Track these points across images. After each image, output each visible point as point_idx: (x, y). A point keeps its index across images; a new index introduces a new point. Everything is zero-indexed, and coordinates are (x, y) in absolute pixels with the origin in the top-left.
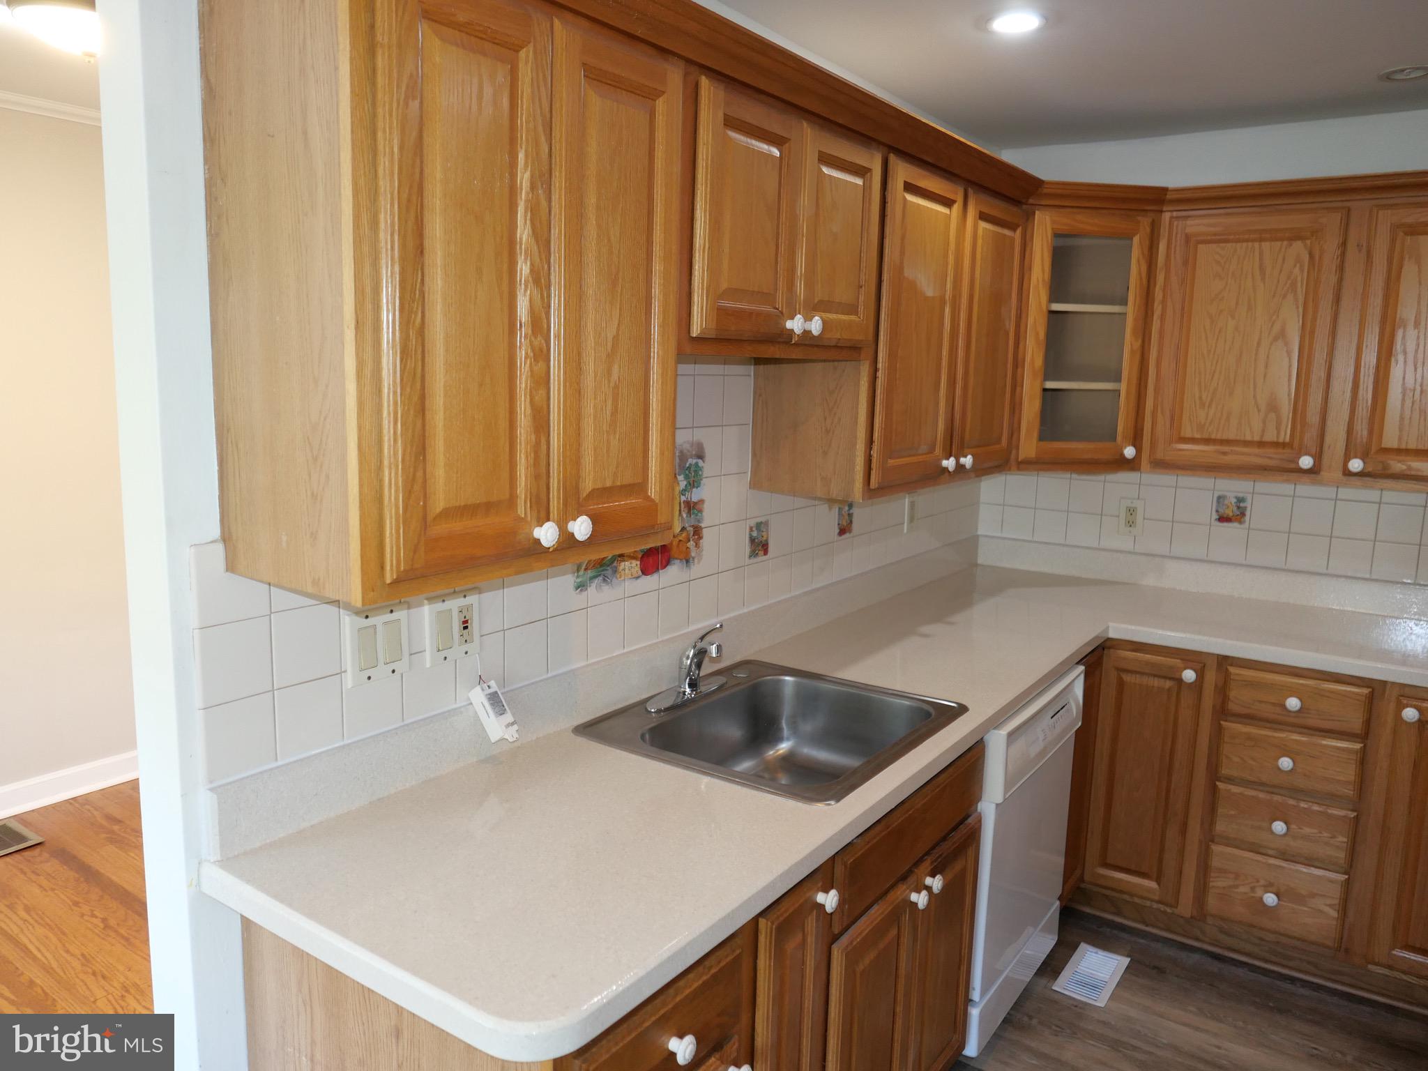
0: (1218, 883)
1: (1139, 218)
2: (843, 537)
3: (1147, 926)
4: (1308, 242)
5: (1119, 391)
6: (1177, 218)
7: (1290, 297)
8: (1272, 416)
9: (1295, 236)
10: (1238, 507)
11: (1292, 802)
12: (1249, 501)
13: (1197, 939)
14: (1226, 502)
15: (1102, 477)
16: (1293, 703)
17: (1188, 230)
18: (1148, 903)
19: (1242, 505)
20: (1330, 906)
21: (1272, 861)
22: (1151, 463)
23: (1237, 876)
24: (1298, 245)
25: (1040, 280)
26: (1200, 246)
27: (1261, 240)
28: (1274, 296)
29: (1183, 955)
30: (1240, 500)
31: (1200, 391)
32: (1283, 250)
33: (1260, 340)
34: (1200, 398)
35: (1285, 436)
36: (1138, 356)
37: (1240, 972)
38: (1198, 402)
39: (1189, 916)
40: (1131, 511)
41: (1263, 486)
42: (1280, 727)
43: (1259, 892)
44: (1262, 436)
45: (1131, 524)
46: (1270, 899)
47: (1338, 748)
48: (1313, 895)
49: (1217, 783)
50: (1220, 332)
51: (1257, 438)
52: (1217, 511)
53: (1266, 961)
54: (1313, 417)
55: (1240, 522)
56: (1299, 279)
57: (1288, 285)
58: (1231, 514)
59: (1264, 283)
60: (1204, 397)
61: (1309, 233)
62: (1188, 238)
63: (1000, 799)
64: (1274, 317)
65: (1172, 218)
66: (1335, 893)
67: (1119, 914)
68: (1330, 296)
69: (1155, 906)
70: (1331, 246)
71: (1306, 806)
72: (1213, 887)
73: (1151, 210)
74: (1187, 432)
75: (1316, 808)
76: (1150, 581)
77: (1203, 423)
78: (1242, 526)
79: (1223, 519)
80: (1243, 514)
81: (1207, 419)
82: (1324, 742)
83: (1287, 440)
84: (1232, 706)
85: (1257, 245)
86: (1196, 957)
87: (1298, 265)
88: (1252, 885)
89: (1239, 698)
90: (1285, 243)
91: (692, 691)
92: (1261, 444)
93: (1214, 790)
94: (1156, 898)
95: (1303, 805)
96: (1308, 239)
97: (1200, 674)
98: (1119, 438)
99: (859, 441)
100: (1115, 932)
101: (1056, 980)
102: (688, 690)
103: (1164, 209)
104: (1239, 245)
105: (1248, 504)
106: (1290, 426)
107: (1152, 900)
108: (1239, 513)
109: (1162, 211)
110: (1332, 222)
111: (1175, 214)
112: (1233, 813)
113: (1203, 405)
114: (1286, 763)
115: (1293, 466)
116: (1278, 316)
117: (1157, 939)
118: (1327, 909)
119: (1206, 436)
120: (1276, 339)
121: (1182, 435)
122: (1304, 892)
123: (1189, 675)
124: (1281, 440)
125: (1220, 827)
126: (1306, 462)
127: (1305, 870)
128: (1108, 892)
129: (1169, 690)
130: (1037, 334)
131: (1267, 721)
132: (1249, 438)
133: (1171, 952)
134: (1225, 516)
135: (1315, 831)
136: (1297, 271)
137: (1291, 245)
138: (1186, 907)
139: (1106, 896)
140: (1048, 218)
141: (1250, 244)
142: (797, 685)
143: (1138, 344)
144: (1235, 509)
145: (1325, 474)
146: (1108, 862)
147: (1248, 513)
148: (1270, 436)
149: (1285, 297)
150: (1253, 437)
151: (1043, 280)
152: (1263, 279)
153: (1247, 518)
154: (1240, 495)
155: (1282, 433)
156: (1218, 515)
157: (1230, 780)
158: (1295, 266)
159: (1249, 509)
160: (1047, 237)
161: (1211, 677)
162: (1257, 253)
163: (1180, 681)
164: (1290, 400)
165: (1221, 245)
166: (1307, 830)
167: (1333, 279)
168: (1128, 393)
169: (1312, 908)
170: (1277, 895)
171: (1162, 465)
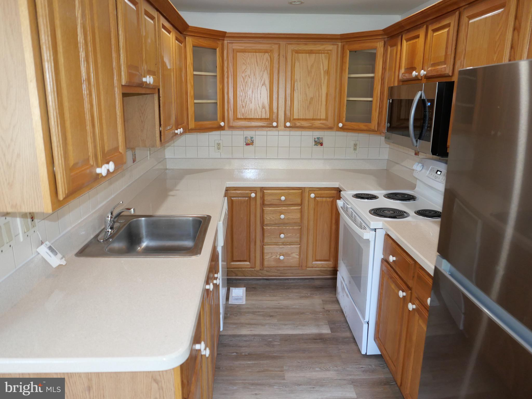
0: (266, 257)
1: (218, 42)
2: (135, 163)
3: (245, 277)
4: (269, 54)
5: (217, 103)
6: (230, 43)
7: (266, 71)
8: (264, 110)
9: (266, 52)
10: (251, 140)
11: (284, 228)
12: (254, 138)
13: (260, 276)
14: (248, 139)
15: (208, 134)
16: (283, 198)
17: (234, 47)
18: (247, 269)
19: (252, 139)
20: (297, 255)
21: (281, 246)
22: (228, 127)
23: (272, 253)
24: (267, 54)
25: (190, 63)
26: (238, 54)
27: (256, 52)
28: (261, 71)
29: (258, 282)
30: (252, 138)
31: (242, 103)
32: (263, 56)
33: (258, 85)
34: (242, 105)
35: (268, 116)
36: (222, 90)
37: (275, 281)
38: (241, 106)
39: (259, 269)
40: (219, 144)
41: (258, 133)
42: (279, 206)
43: (278, 257)
44: (261, 116)
45: (219, 149)
46: (282, 258)
47: (295, 209)
48: (292, 253)
49: (264, 227)
50: (246, 83)
51: (260, 117)
52: (245, 142)
53: (280, 276)
54: (275, 110)
55: (252, 145)
56: (268, 65)
57: (265, 67)
58: (249, 143)
59: (258, 67)
60: (243, 104)
61: (269, 51)
62: (233, 50)
63: (222, 245)
64: (262, 78)
65: (227, 43)
66: (298, 250)
67: (237, 276)
68: (277, 71)
69: (249, 269)
70: (276, 56)
71: (288, 228)
72: (266, 258)
73: (221, 39)
74: (239, 116)
75: (291, 228)
76: (227, 167)
77: (244, 113)
78: (253, 146)
79: (247, 144)
80: (253, 142)
81: (245, 112)
82: (291, 208)
83: (269, 117)
84: (266, 203)
85: (255, 53)
86: (262, 281)
87: (267, 61)
88: (276, 255)
89: (268, 199)
90: (263, 54)
91: (112, 230)
92: (261, 119)
93: (263, 229)
94: (250, 267)
95: (287, 228)
96: (269, 53)
97: (256, 194)
98: (218, 119)
99: (156, 125)
100: (238, 281)
101: (229, 301)
102: (110, 230)
103: (225, 39)
104: (249, 53)
105: (254, 139)
106: (269, 113)
107: (248, 268)
108: (252, 142)
109: (224, 40)
110: (275, 47)
111: (228, 41)
112: (269, 235)
113: (243, 107)
114: (282, 216)
115: (271, 125)
116: (263, 78)
117: (250, 279)
118: (296, 256)
119: (245, 117)
120: (263, 85)
121: (238, 117)
122: (290, 253)
123: (253, 195)
124: (267, 118)
125: (266, 240)
126: (275, 124)
127: (289, 247)
128: (232, 269)
129: (247, 200)
130: (191, 83)
131: (276, 205)
132: (258, 117)
133: (254, 282)
134: (248, 143)
135: (291, 234)
136: (267, 63)
137: (265, 54)
138: (258, 267)
139: (232, 271)
140: (190, 40)
141: (253, 53)
142: (146, 220)
143: (221, 87)
144: (250, 141)
145: (279, 128)
146: (234, 260)
147: (254, 142)
148: (264, 116)
149: (264, 71)
150: (259, 117)
151: (191, 63)
152: (258, 65)
153: (254, 143)
154: (252, 136)
155: (267, 115)
156: (246, 143)
157: (267, 225)
158: (266, 61)
159: (254, 140)
160: (191, 47)
161: (259, 195)
162: (255, 56)
163: (250, 197)
164: (268, 104)
165: (244, 53)
166: (289, 235)
167: (277, 66)
168: (220, 103)
169: (292, 257)
170: (283, 255)
171: (232, 128)
